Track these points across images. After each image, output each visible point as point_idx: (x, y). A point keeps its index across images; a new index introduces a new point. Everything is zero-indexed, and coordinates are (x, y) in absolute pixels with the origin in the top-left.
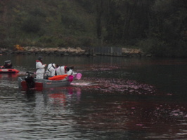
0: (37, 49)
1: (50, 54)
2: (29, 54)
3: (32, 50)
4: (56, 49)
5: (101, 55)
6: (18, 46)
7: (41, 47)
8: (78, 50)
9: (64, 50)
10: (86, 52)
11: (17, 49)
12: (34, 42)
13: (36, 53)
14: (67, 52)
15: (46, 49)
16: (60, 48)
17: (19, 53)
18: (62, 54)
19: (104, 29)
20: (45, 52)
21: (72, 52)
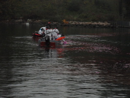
0: (77, 23)
1: (86, 26)
2: (72, 26)
3: (74, 23)
4: (90, 23)
5: (121, 27)
6: (64, 21)
7: (80, 21)
8: (105, 24)
9: (95, 23)
10: (111, 25)
11: (64, 23)
12: (75, 18)
13: (77, 25)
14: (98, 25)
15: (83, 23)
16: (93, 22)
17: (65, 25)
18: (94, 26)
19: (124, 9)
20: (82, 25)
21: (101, 25)
